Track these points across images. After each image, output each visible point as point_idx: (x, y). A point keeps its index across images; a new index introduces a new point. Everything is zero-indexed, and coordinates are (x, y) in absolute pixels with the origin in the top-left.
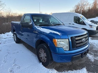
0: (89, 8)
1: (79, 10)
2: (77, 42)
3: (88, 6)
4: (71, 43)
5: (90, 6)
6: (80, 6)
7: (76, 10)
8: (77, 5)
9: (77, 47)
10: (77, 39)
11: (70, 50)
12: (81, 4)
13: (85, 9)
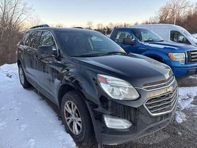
0: (189, 12)
1: (168, 17)
2: (193, 57)
3: (187, 9)
4: (187, 59)
5: (192, 9)
6: (171, 10)
7: (161, 18)
8: (164, 7)
9: (192, 62)
10: (192, 53)
11: (186, 64)
12: (173, 5)
13: (180, 15)
